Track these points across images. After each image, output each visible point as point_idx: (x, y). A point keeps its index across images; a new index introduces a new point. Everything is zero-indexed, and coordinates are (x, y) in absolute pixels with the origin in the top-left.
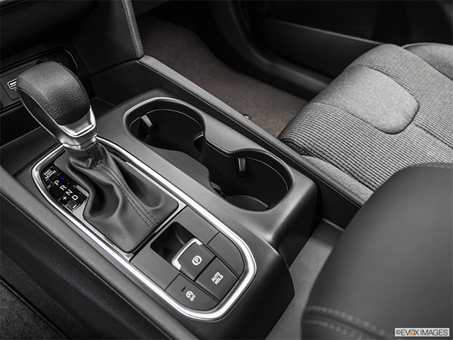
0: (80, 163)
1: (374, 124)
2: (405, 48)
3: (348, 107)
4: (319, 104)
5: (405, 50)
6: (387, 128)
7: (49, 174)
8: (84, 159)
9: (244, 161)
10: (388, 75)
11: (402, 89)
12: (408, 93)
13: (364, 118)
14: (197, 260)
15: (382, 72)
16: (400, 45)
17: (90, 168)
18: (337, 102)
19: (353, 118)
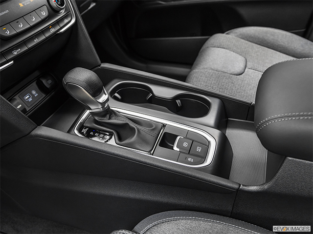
0: (102, 119)
1: (229, 72)
2: (227, 34)
3: (213, 67)
4: (197, 70)
5: (227, 35)
6: (236, 73)
7: (84, 131)
8: (104, 116)
9: (179, 101)
10: (224, 48)
11: (234, 53)
12: (238, 55)
13: (223, 70)
14: (185, 145)
15: (221, 48)
16: (223, 32)
17: (109, 119)
18: (205, 67)
19: (217, 72)
